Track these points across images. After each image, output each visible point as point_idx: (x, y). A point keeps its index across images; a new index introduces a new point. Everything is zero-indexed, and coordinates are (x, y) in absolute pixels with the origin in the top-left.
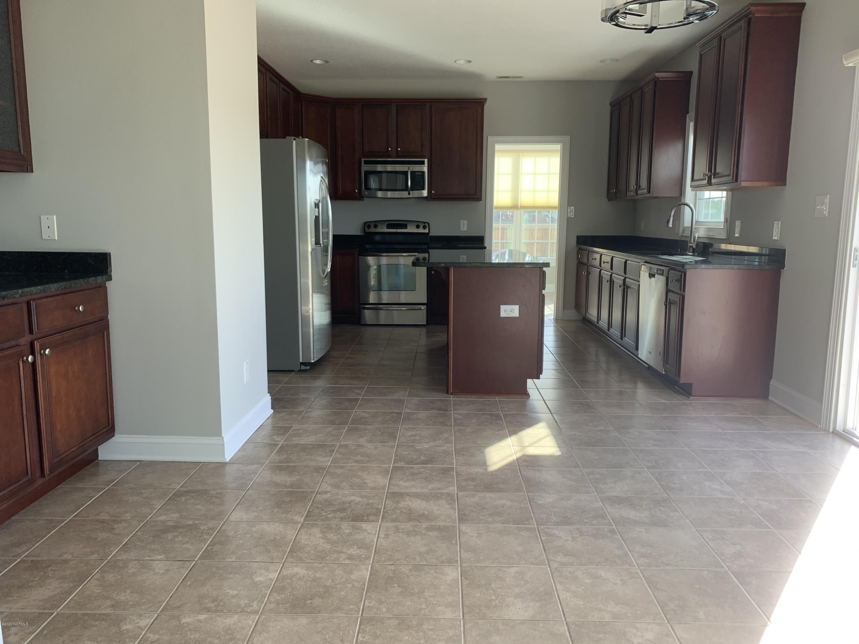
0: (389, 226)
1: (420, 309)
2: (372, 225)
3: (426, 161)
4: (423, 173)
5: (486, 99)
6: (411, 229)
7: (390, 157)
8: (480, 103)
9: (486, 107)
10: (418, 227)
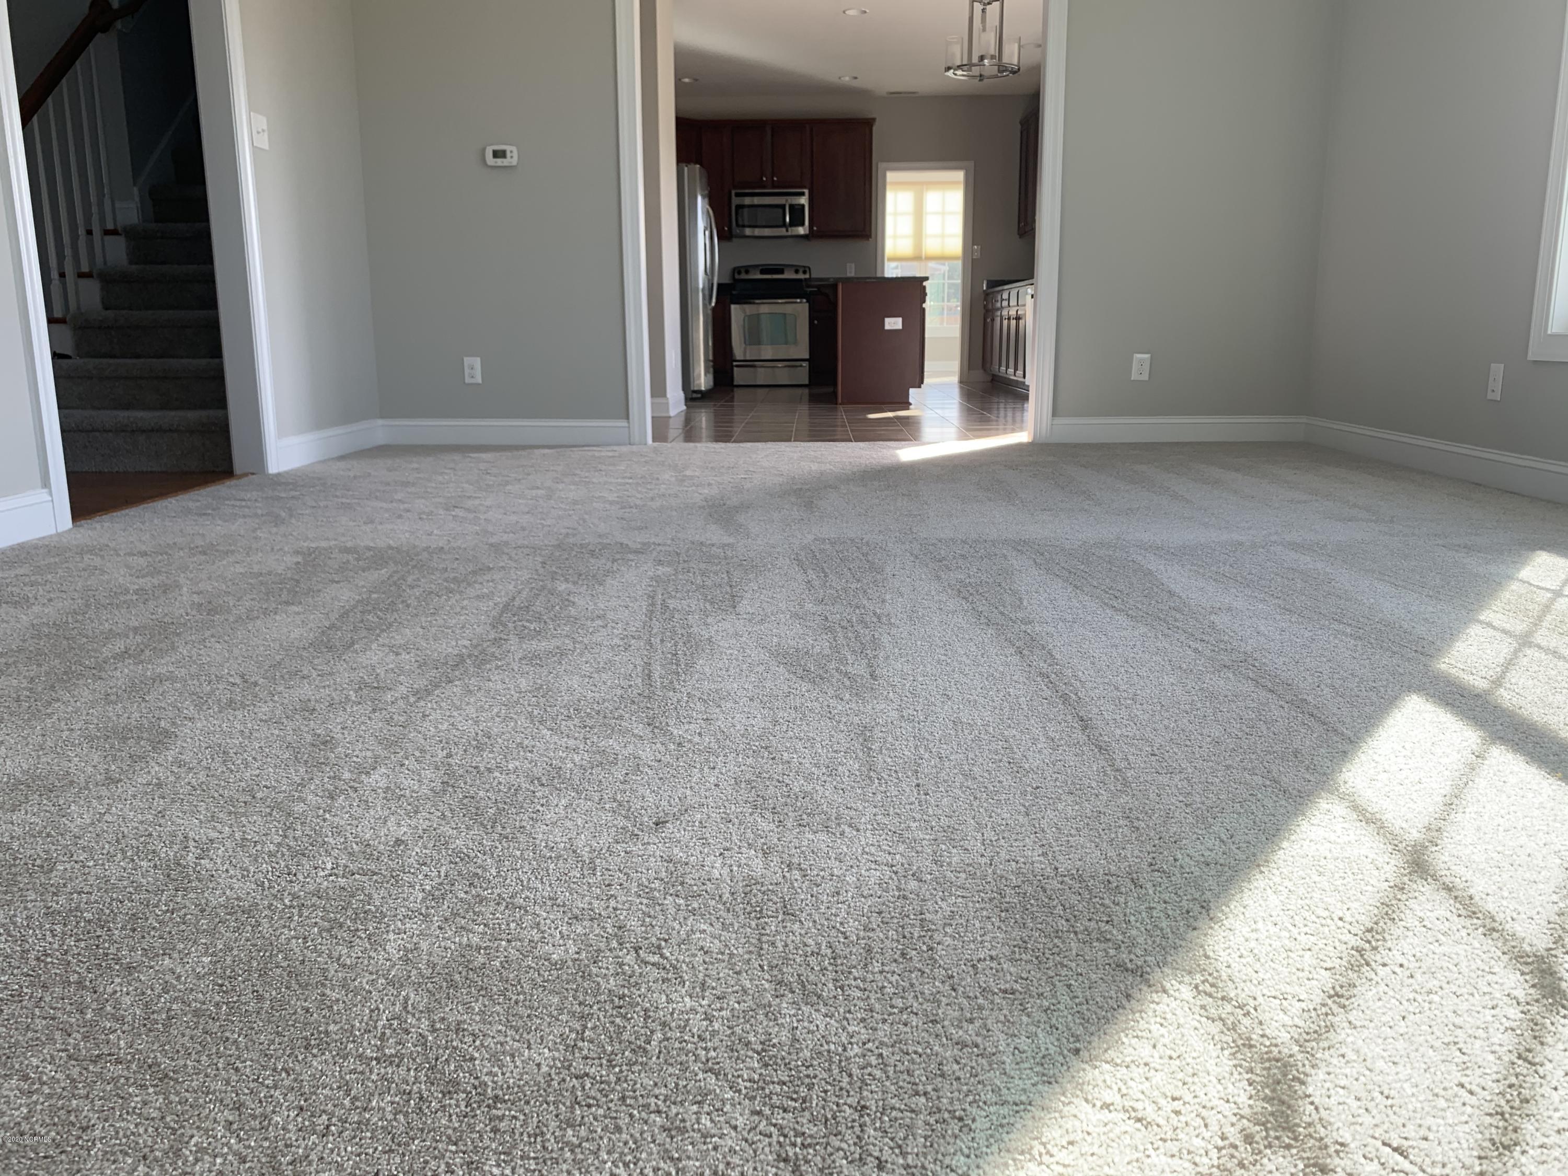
0: (762, 272)
1: (801, 366)
2: (743, 270)
3: (806, 191)
4: (803, 206)
5: (874, 119)
6: (789, 275)
7: (764, 187)
8: (867, 124)
9: (874, 128)
10: (797, 272)
